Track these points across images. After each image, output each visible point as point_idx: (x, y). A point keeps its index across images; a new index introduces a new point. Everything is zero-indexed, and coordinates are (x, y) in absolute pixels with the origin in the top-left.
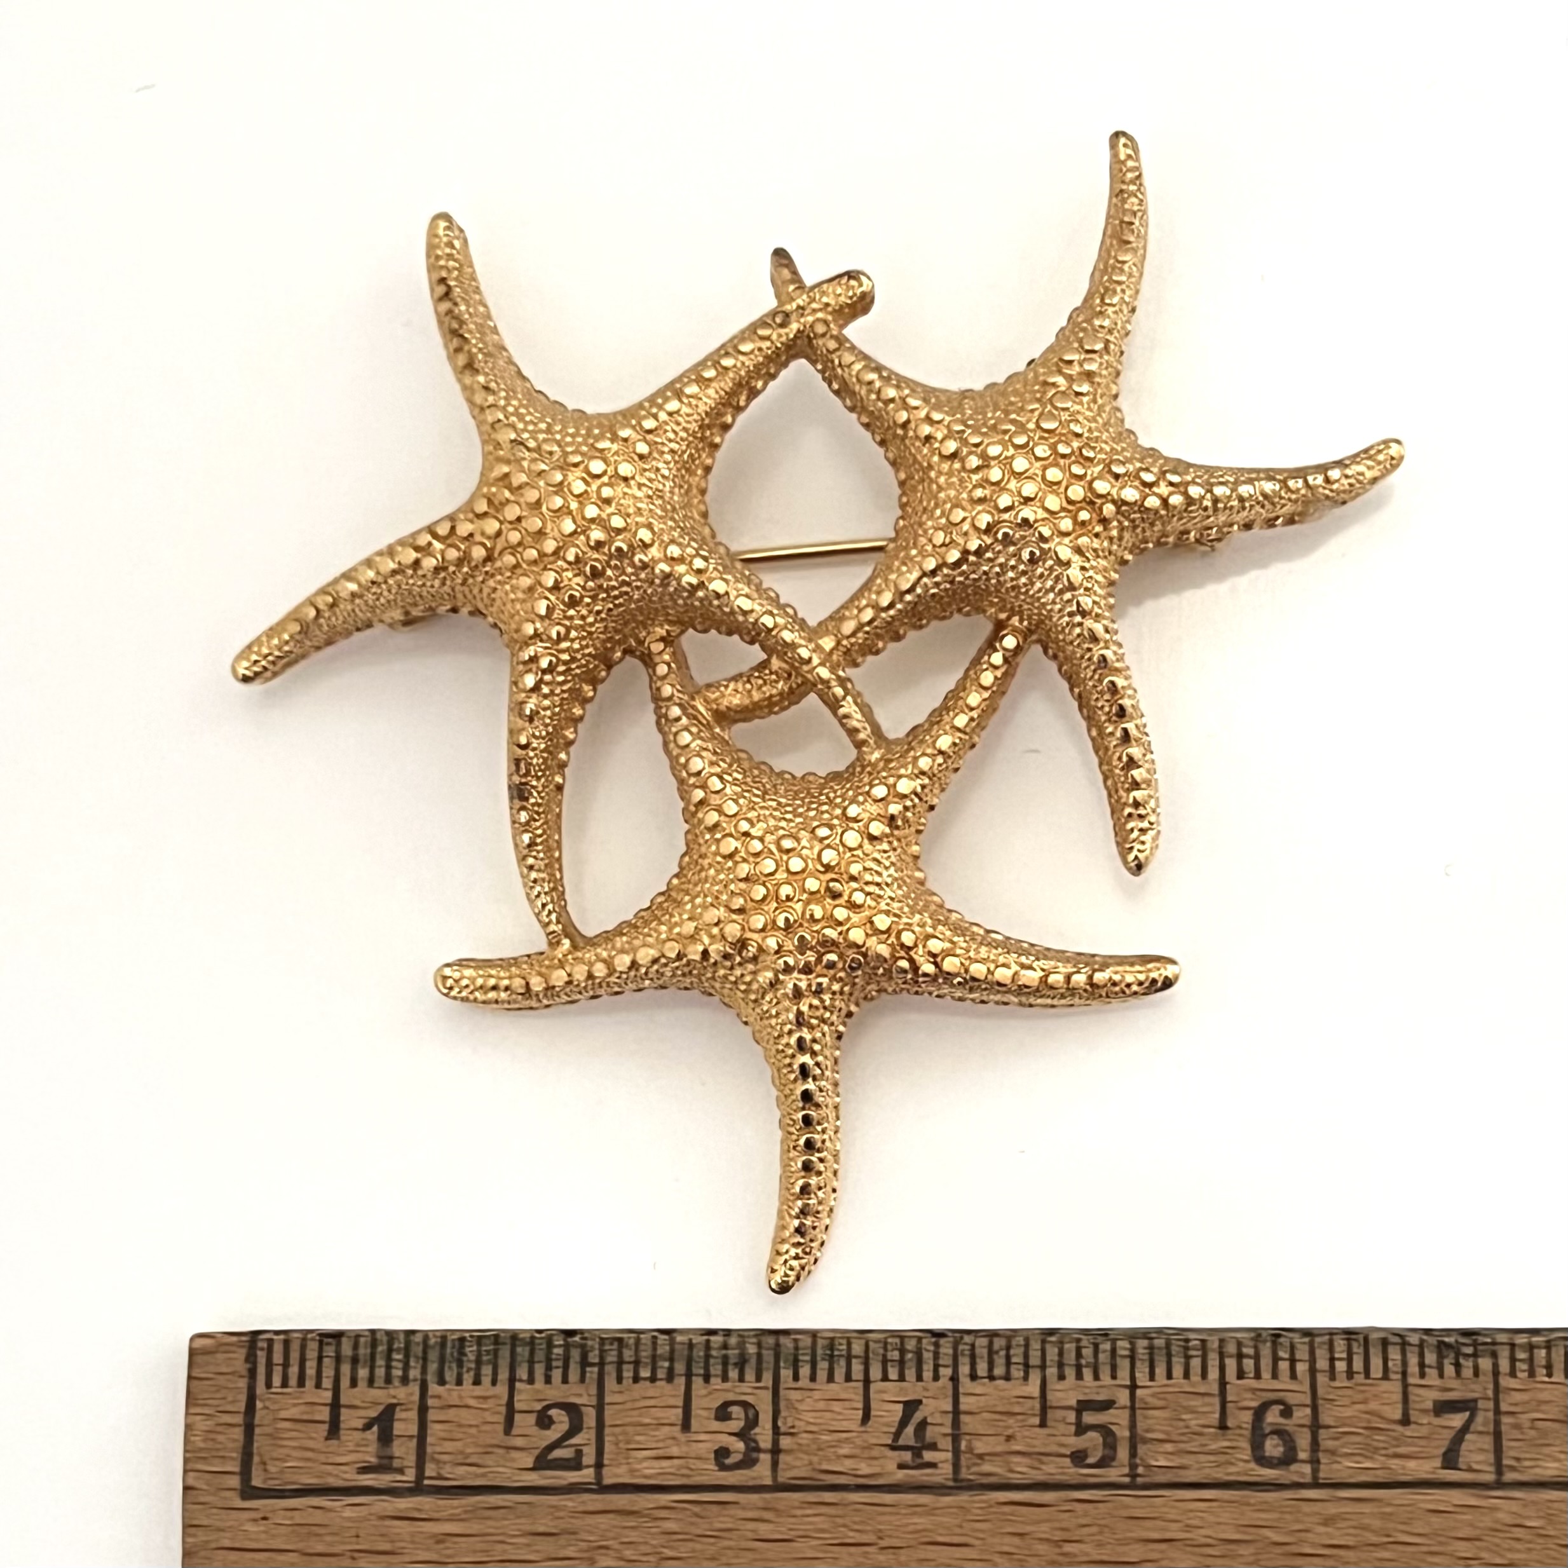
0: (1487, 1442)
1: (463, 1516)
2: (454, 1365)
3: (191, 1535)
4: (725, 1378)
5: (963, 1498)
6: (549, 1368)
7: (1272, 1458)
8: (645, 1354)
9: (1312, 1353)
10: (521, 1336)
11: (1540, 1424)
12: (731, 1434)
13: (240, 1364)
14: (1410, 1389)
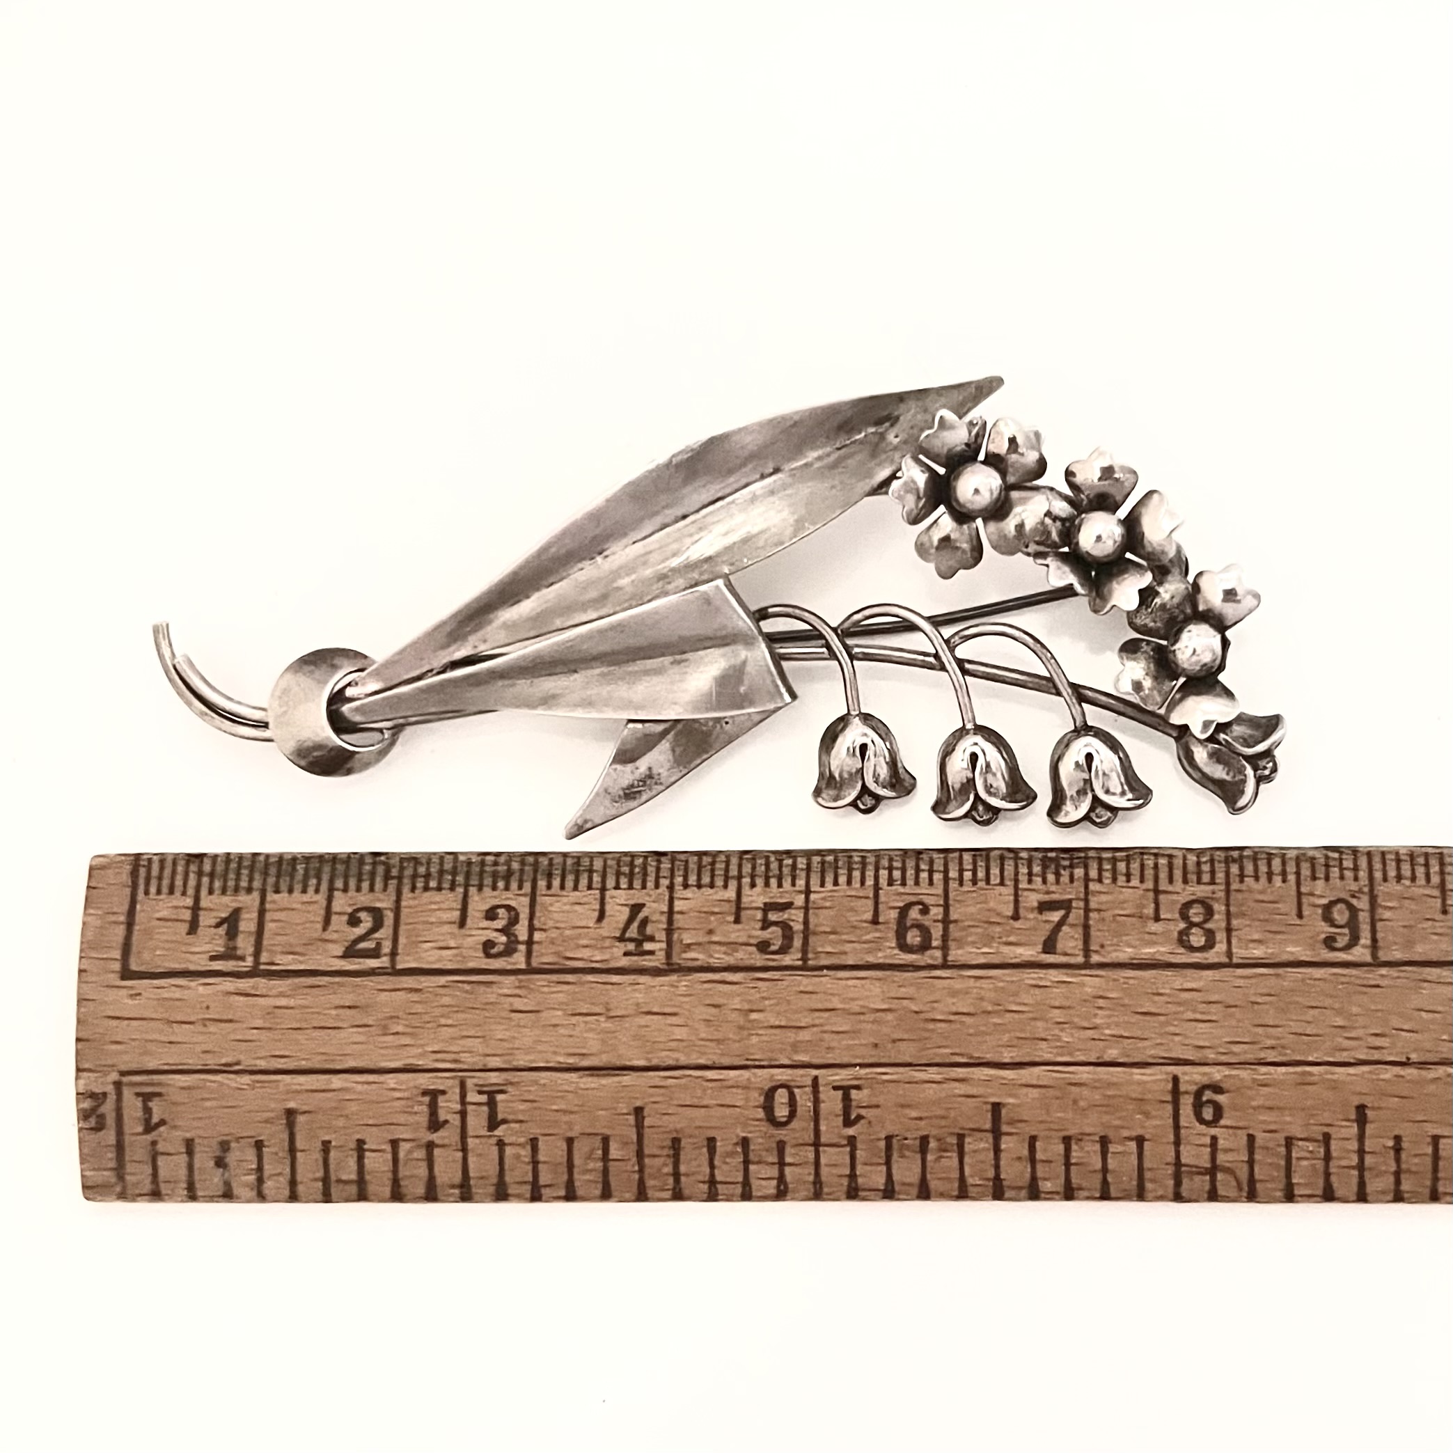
0: (1078, 933)
1: (289, 993)
2: (288, 879)
3: (85, 1007)
4: (494, 888)
5: (674, 977)
6: (360, 880)
7: (913, 946)
8: (434, 870)
9: (946, 865)
10: (339, 856)
11: (1118, 918)
12: (497, 930)
13: (125, 878)
14: (1020, 893)
